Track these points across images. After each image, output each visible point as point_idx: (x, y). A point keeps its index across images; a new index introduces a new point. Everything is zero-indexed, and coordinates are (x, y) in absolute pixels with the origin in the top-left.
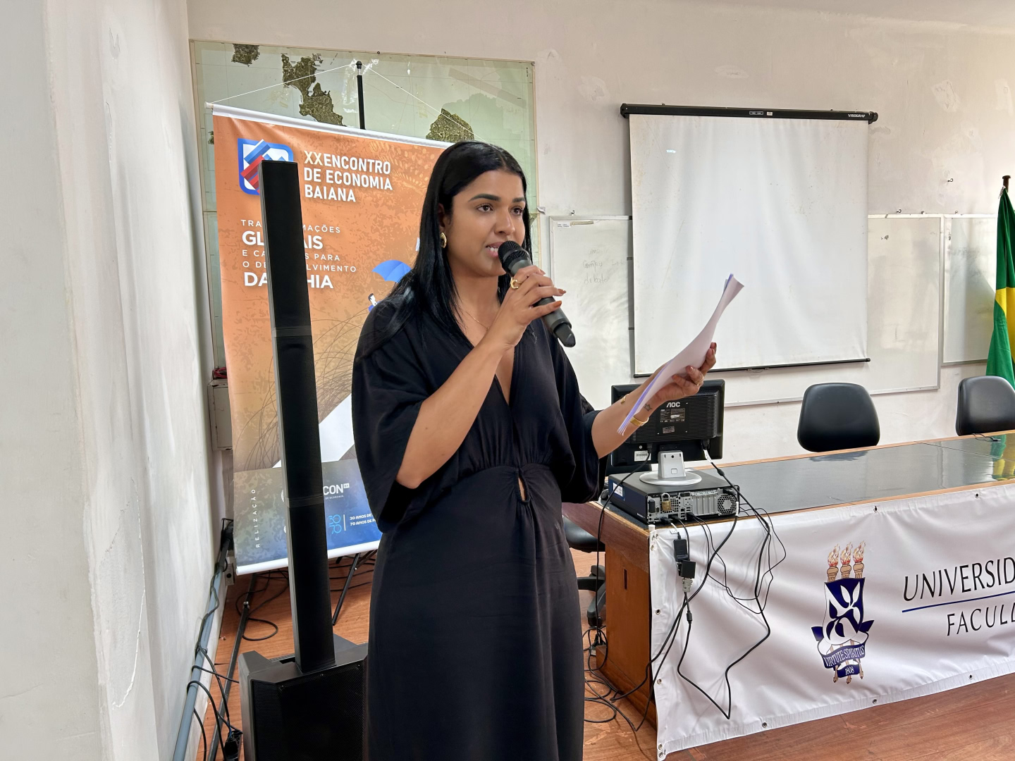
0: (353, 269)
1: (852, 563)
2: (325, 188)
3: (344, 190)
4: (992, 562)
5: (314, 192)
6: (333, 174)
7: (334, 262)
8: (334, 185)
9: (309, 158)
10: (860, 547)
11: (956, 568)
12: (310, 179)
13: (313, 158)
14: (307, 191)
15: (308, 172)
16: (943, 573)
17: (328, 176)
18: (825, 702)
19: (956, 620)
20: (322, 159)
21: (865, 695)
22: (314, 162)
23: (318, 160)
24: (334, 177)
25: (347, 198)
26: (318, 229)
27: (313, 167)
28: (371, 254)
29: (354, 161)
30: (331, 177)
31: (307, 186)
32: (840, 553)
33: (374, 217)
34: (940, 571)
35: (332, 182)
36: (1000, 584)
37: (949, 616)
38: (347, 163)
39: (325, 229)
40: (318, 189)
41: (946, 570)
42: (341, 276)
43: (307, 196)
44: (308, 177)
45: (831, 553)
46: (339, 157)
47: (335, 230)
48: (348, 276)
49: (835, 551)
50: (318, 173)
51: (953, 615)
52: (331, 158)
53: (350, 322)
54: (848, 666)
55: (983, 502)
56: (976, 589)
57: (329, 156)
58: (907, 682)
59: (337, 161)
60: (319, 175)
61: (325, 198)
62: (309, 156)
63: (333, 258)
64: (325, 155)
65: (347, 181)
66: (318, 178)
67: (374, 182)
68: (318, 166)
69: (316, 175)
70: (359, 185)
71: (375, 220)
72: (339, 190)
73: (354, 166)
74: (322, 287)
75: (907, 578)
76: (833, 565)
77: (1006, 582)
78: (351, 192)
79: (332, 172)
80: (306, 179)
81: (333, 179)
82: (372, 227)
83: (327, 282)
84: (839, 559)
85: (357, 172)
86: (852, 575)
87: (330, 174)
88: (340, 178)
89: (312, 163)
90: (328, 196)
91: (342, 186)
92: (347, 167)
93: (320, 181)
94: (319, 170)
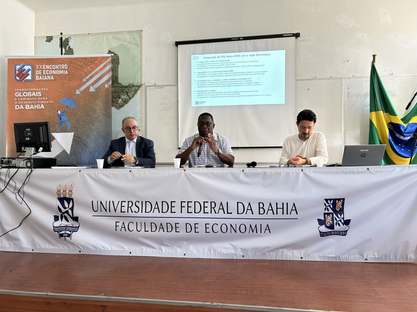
0: (52, 102)
1: (67, 191)
2: (43, 76)
3: (50, 76)
4: (139, 202)
5: (39, 78)
6: (46, 71)
7: (45, 100)
8: (47, 75)
9: (37, 67)
10: (71, 185)
11: (119, 201)
12: (38, 74)
13: (39, 67)
14: (37, 78)
15: (37, 72)
16: (111, 203)
17: (44, 72)
18: (59, 247)
19: (120, 225)
20: (42, 67)
21: (75, 248)
22: (39, 68)
23: (41, 67)
24: (46, 72)
25: (51, 78)
26: (40, 89)
27: (39, 70)
28: (59, 96)
29: (54, 66)
30: (45, 72)
31: (37, 76)
32: (62, 186)
33: (60, 84)
34: (110, 202)
35: (45, 74)
36: (142, 212)
37: (116, 222)
38: (51, 67)
39: (42, 89)
40: (41, 76)
41: (113, 202)
42: (48, 104)
43: (37, 79)
44: (37, 73)
45: (58, 186)
46: (48, 65)
47: (46, 89)
48: (50, 104)
49: (60, 185)
50: (40, 71)
51: (119, 222)
52: (46, 66)
53: (50, 120)
54: (65, 233)
55: (132, 175)
56: (128, 212)
57: (45, 65)
58: (94, 247)
59: (48, 67)
60: (41, 72)
61: (43, 79)
62: (37, 66)
63: (45, 99)
64: (44, 66)
65: (51, 73)
66: (40, 73)
67: (61, 72)
68: (41, 69)
69: (40, 72)
70: (55, 73)
71: (61, 85)
72: (48, 76)
73: (54, 68)
74: (41, 108)
75: (92, 201)
76: (59, 191)
77: (146, 212)
78: (52, 76)
79: (45, 70)
80: (37, 74)
81: (46, 73)
82: (60, 87)
83: (42, 107)
84: (62, 189)
85: (54, 70)
86: (67, 196)
87: (45, 71)
88: (48, 72)
89: (38, 68)
90: (44, 79)
91: (49, 75)
92: (52, 68)
93: (41, 74)
94: (41, 71)
